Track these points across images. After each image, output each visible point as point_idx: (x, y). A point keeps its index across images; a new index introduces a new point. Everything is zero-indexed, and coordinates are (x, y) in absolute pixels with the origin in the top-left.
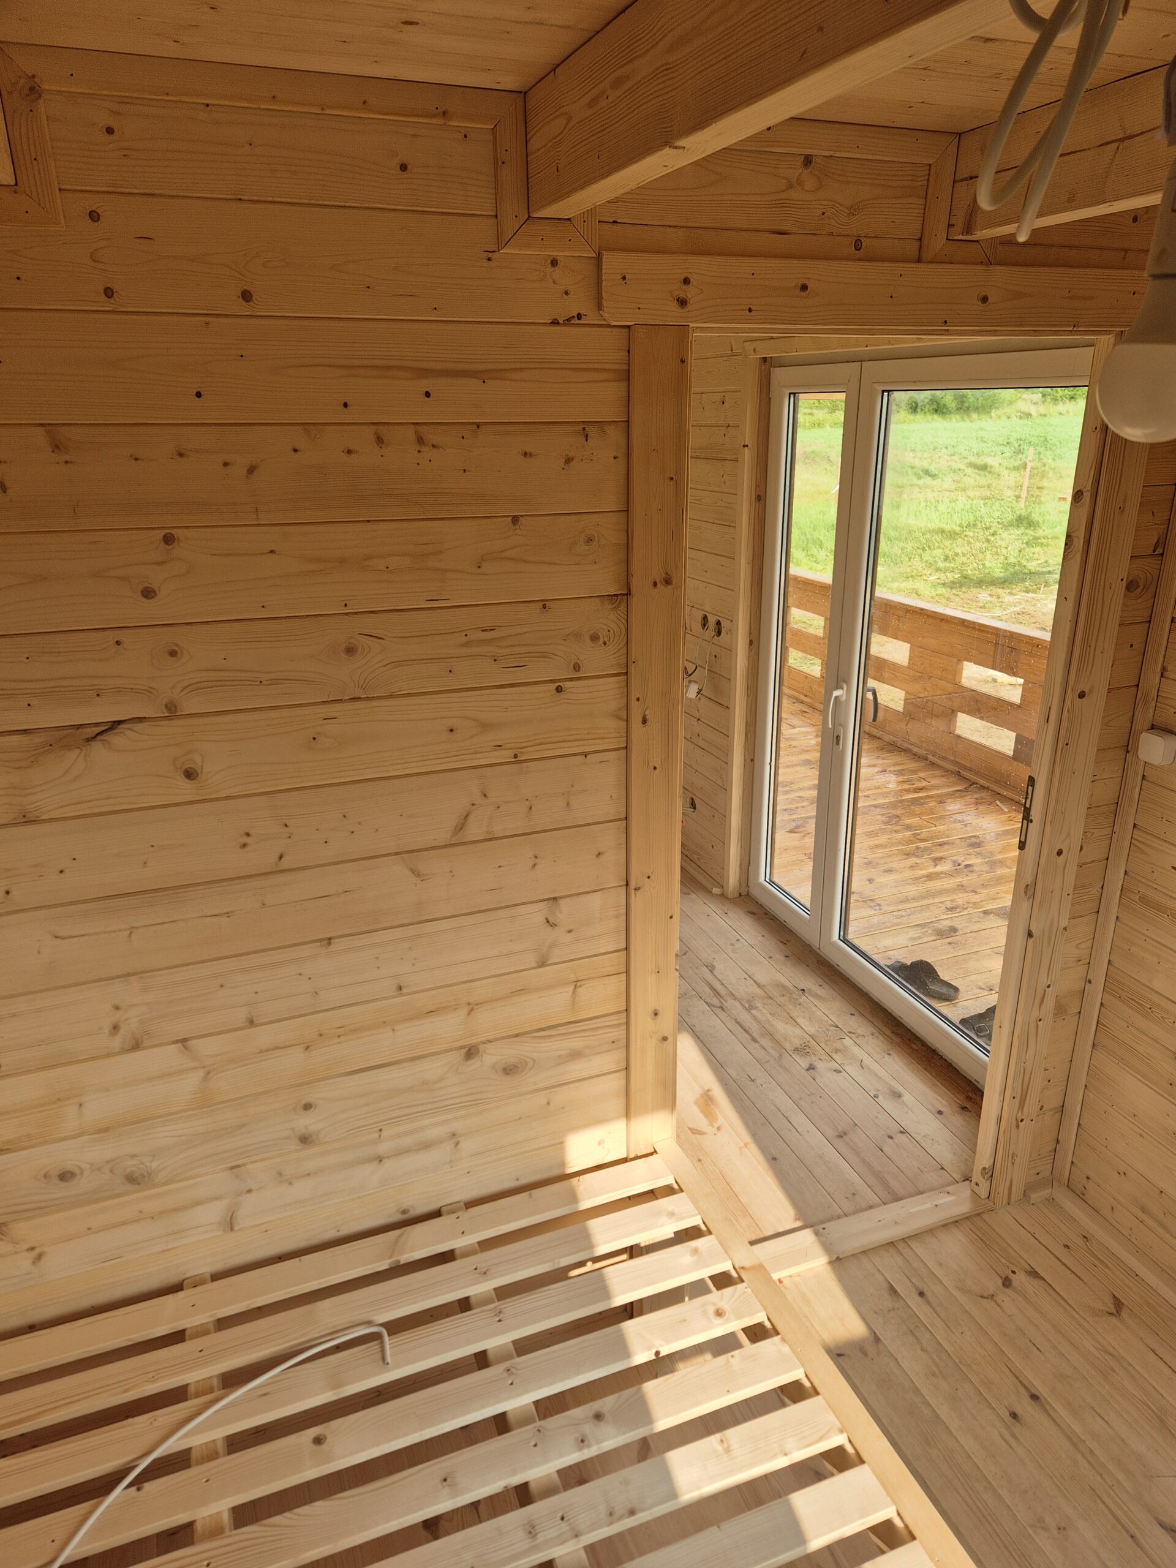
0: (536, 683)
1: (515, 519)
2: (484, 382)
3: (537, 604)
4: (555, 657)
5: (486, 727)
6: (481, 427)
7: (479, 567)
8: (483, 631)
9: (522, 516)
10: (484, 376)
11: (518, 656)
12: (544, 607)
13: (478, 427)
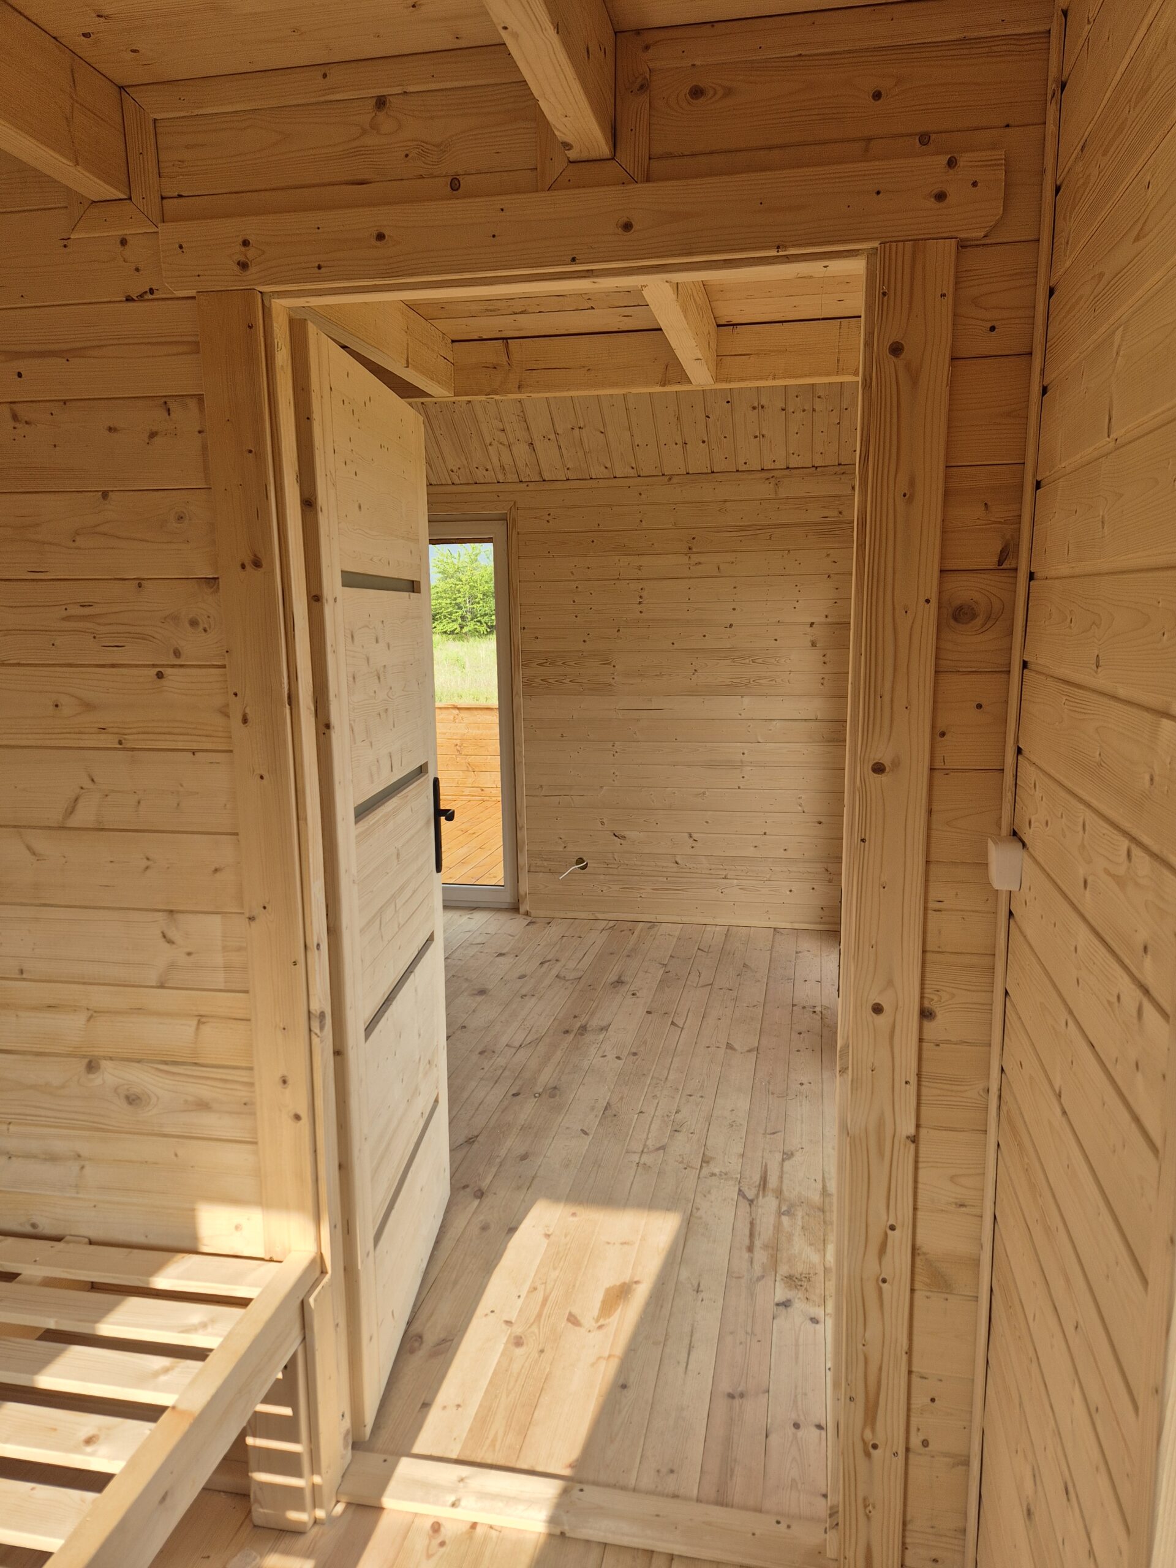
0: (137, 666)
1: (105, 495)
2: (68, 360)
3: (131, 582)
4: (154, 640)
5: (88, 706)
6: (68, 404)
7: (74, 541)
8: (81, 606)
9: (112, 491)
10: (66, 354)
11: (116, 635)
12: (140, 586)
13: (65, 403)
